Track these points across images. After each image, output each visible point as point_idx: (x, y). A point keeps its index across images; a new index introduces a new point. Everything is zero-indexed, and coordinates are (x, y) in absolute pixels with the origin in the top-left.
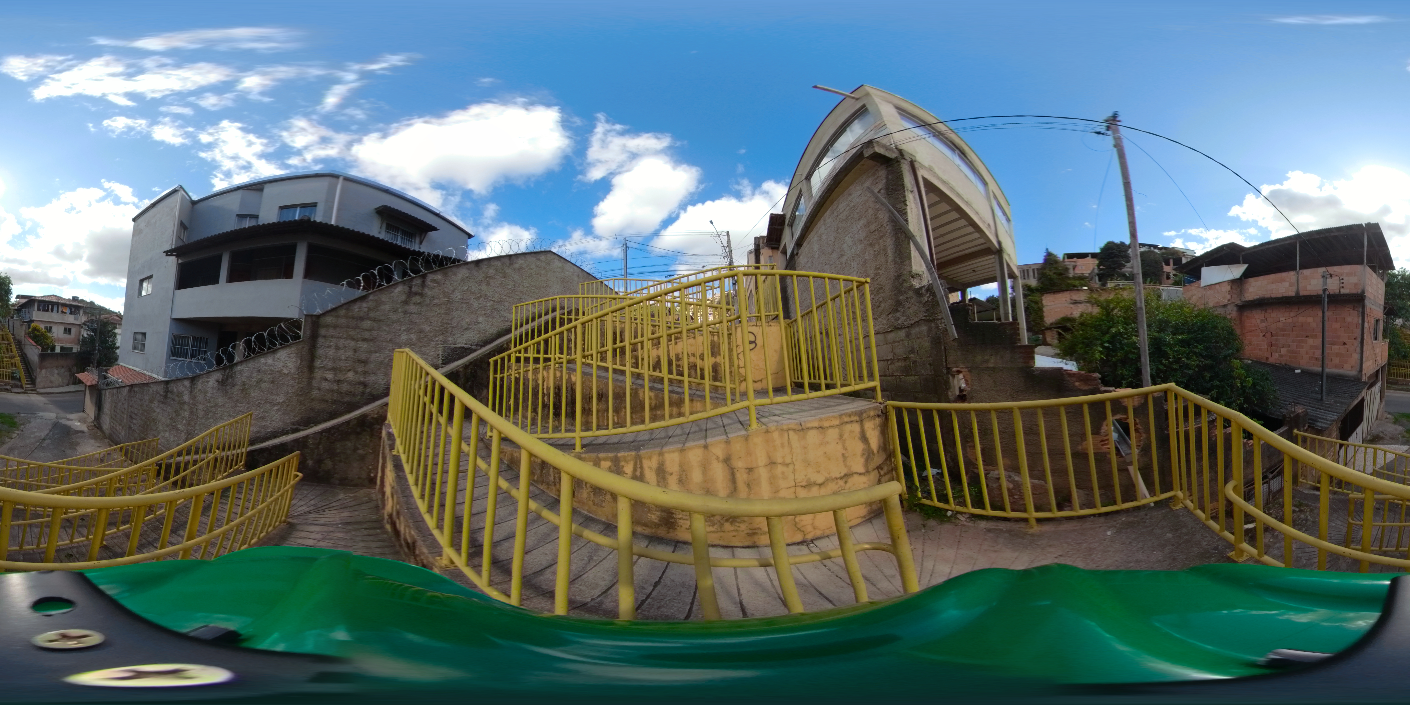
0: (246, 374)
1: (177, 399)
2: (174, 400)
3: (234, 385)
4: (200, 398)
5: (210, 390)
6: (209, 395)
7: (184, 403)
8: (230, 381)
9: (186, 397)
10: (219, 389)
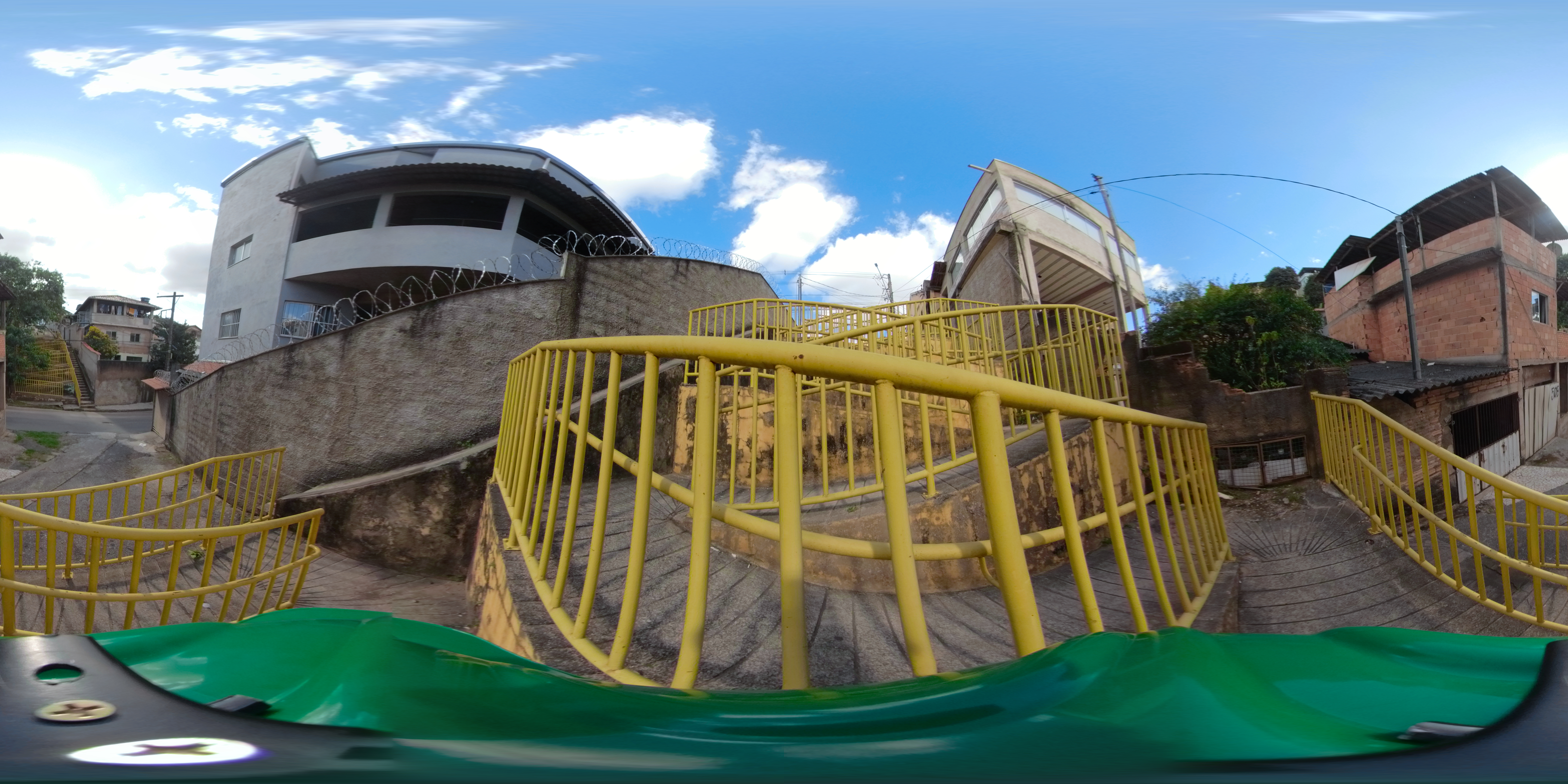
0: (463, 315)
1: (311, 374)
2: (304, 378)
3: (437, 335)
4: (363, 365)
5: (385, 348)
6: (383, 356)
7: (328, 380)
8: (429, 328)
9: (332, 369)
10: (404, 345)
